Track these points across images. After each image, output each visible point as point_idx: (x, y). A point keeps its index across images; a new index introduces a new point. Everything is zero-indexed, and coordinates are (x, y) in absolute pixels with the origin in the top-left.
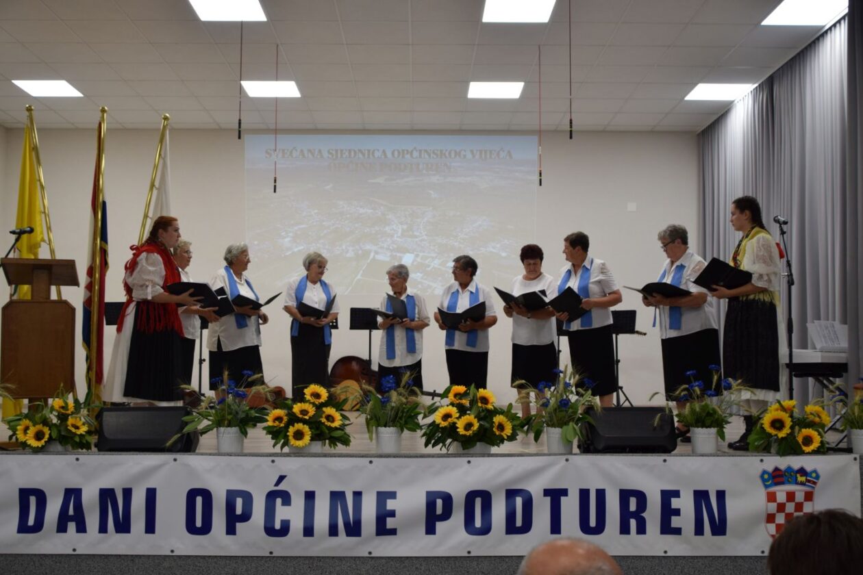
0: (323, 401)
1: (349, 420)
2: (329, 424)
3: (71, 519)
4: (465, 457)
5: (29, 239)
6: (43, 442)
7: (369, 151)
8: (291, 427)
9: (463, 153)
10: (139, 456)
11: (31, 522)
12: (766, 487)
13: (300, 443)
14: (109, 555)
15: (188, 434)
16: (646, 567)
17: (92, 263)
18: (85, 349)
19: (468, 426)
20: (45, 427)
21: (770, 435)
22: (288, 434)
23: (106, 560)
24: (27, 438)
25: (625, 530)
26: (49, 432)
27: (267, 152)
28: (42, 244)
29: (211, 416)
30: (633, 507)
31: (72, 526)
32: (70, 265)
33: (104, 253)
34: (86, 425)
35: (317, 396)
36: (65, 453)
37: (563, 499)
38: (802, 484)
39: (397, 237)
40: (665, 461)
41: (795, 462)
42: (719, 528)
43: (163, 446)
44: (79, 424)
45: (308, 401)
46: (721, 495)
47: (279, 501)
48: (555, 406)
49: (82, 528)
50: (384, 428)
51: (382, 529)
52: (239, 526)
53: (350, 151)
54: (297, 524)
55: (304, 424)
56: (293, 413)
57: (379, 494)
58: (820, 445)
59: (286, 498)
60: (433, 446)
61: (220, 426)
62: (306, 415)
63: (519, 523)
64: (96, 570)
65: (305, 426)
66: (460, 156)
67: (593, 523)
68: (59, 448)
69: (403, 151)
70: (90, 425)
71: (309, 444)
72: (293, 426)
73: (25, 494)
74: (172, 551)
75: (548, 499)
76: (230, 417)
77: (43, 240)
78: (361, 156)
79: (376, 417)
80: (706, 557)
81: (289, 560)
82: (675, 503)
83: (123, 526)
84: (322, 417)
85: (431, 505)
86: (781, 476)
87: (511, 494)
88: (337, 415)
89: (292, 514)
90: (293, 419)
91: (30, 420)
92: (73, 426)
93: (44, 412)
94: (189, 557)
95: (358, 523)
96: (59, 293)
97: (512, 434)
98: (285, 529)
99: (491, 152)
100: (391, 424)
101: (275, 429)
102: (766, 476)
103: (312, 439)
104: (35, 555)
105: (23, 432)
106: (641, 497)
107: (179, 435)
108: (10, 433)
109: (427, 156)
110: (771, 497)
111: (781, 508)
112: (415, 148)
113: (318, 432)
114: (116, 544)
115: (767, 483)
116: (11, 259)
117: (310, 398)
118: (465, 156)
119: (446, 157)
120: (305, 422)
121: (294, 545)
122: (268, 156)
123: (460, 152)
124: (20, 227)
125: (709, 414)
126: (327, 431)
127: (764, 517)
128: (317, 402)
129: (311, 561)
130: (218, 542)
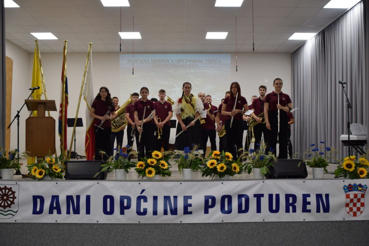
0: (160, 158)
1: (171, 166)
2: (162, 167)
3: (55, 208)
4: (221, 181)
5: (37, 92)
6: (42, 176)
7: (167, 60)
8: (147, 169)
9: (202, 61)
10: (82, 182)
11: (38, 210)
12: (346, 192)
13: (151, 176)
14: (71, 223)
15: (103, 172)
16: (296, 226)
17: (62, 102)
18: (60, 136)
19: (222, 168)
20: (43, 169)
21: (346, 171)
22: (146, 172)
23: (70, 225)
24: (36, 174)
25: (287, 211)
26: (45, 172)
27: (128, 61)
28: (42, 95)
29: (112, 164)
30: (291, 201)
31: (55, 211)
32: (53, 103)
33: (67, 98)
34: (60, 169)
35: (157, 156)
36: (52, 180)
37: (262, 198)
38: (360, 191)
39: (178, 93)
40: (304, 182)
41: (357, 182)
42: (327, 209)
43: (93, 177)
44: (57, 168)
45: (154, 158)
46: (327, 196)
47: (142, 200)
48: (258, 159)
49: (59, 212)
50: (186, 169)
51: (186, 212)
52: (126, 211)
53: (159, 60)
54: (150, 210)
55: (152, 168)
56: (148, 163)
57: (185, 197)
58: (367, 174)
59: (145, 199)
60: (206, 176)
61: (117, 169)
62: (153, 164)
63: (243, 208)
64: (65, 230)
65: (153, 168)
66: (201, 62)
67: (274, 208)
68: (49, 178)
69: (180, 60)
70: (62, 169)
71: (155, 176)
72: (148, 168)
73: (35, 198)
74: (98, 222)
75: (256, 198)
76: (121, 165)
77: (43, 93)
78: (164, 62)
79: (182, 164)
80: (321, 221)
81: (147, 225)
82: (308, 199)
83: (77, 211)
84: (160, 165)
85: (206, 202)
86: (352, 188)
87: (240, 196)
88: (166, 164)
89: (148, 206)
90: (148, 166)
91: (37, 166)
92: (55, 169)
93: (43, 163)
94: (105, 224)
95: (176, 209)
96: (49, 114)
97: (239, 171)
98: (145, 212)
99: (213, 60)
100: (189, 167)
101: (140, 170)
102: (346, 188)
103: (156, 174)
104: (40, 223)
105: (34, 171)
106: (294, 197)
107: (99, 173)
108: (29, 172)
109: (189, 62)
110: (348, 196)
111: (352, 201)
112: (184, 59)
113: (158, 171)
114: (73, 219)
115: (346, 191)
116: (30, 100)
117: (155, 157)
118: (203, 62)
119: (196, 62)
120: (152, 167)
121: (149, 219)
122: (128, 62)
123: (201, 60)
124: (33, 87)
125: (321, 162)
126: (162, 171)
127: (345, 205)
128: (157, 158)
129: (156, 225)
130: (117, 218)
